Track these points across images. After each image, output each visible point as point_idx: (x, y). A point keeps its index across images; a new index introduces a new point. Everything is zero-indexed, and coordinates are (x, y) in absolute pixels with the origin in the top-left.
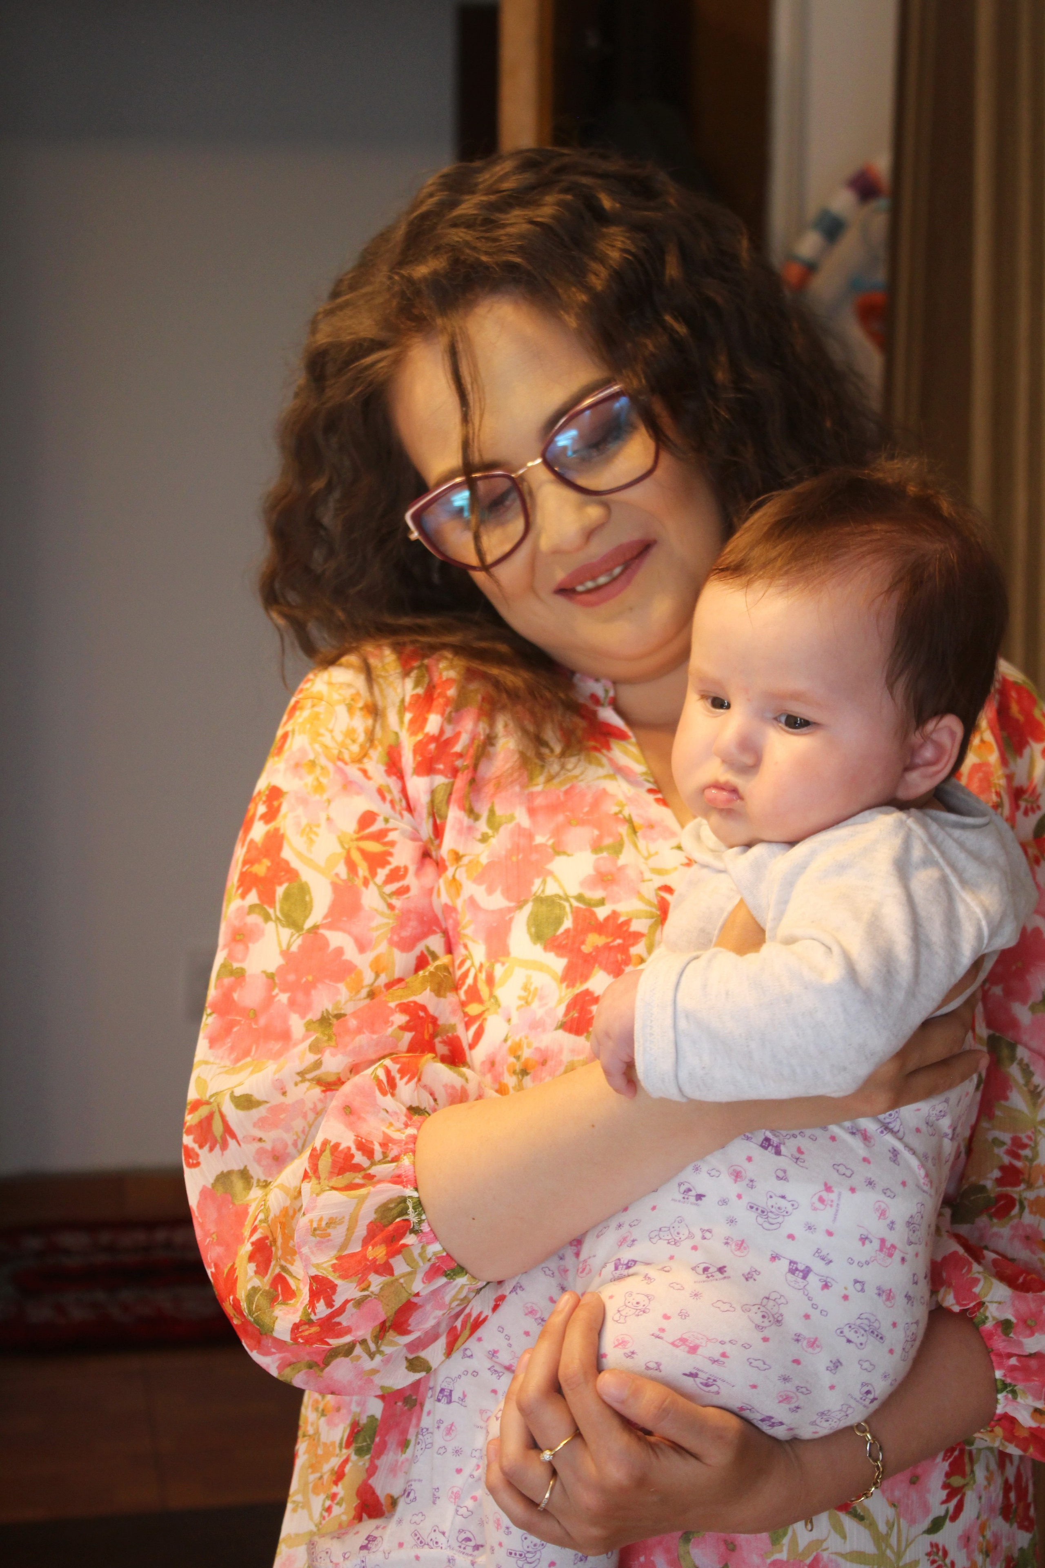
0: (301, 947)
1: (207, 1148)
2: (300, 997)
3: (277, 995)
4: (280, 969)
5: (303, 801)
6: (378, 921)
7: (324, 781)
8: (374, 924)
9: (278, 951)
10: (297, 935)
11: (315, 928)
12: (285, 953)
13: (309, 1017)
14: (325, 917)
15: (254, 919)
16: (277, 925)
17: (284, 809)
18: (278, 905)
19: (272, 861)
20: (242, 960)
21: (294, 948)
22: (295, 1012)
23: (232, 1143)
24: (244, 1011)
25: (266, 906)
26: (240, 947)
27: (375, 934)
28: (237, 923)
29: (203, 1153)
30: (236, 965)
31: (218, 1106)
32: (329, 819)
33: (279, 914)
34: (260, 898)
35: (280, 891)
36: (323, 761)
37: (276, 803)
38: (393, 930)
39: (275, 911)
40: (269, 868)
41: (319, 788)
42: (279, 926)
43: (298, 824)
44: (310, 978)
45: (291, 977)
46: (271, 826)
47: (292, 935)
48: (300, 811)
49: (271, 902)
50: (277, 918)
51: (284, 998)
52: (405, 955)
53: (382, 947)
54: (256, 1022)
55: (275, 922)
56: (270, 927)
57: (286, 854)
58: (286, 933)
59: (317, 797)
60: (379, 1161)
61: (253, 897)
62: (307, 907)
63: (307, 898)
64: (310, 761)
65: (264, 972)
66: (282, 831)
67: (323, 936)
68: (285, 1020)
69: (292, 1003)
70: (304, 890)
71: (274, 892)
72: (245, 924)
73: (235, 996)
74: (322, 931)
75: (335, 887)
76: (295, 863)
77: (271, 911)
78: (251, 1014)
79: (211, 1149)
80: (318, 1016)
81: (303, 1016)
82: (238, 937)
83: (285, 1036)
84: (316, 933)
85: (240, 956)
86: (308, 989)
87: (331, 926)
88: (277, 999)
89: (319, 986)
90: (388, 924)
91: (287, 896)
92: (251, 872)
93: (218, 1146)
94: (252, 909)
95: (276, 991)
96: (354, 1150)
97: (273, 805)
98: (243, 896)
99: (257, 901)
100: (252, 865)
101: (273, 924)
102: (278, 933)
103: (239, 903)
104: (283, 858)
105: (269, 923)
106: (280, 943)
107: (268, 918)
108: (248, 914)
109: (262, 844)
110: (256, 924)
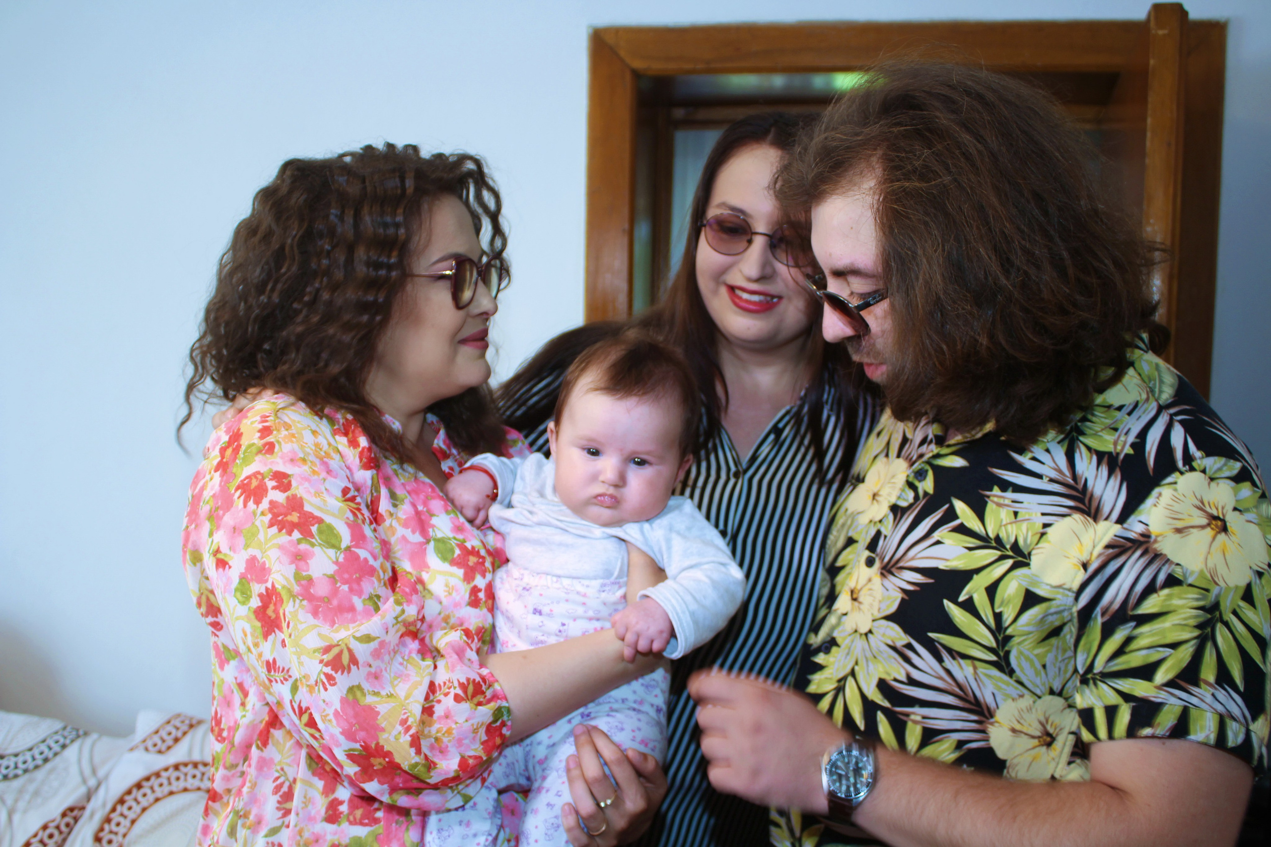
0: (344, 558)
1: (340, 672)
2: (355, 586)
3: (340, 586)
4: (336, 572)
5: (307, 479)
7: (316, 469)
9: (330, 562)
10: (339, 552)
11: (348, 548)
12: (336, 563)
13: (363, 597)
14: (352, 541)
15: (303, 546)
16: (322, 548)
17: (294, 483)
18: (317, 537)
19: (299, 513)
20: (308, 570)
21: (341, 559)
22: (355, 595)
23: (353, 668)
24: (321, 599)
25: (308, 538)
26: (302, 564)
28: (292, 549)
29: (338, 676)
30: (304, 574)
31: (346, 645)
32: (326, 489)
33: (319, 542)
34: (301, 533)
35: (314, 529)
36: (312, 458)
37: (285, 481)
39: (316, 540)
40: (299, 517)
41: (314, 472)
42: (324, 548)
43: (309, 492)
44: (358, 575)
45: (346, 576)
46: (289, 493)
47: (336, 553)
48: (306, 484)
49: (312, 536)
50: (320, 545)
51: (345, 588)
54: (331, 604)
56: (317, 550)
57: (307, 508)
58: (331, 552)
59: (316, 477)
61: (296, 535)
62: (338, 537)
63: (335, 532)
64: (301, 458)
65: (324, 575)
66: (299, 496)
67: (355, 553)
68: (350, 600)
69: (351, 590)
70: (330, 528)
71: (311, 530)
72: (299, 550)
73: (312, 591)
74: (353, 549)
75: (348, 525)
76: (317, 513)
77: (312, 541)
78: (326, 600)
79: (342, 673)
80: (367, 597)
81: (360, 597)
82: (298, 558)
83: (352, 609)
84: (350, 551)
85: (305, 568)
86: (359, 581)
87: (357, 546)
88: (341, 588)
89: (364, 579)
91: (320, 532)
92: (287, 520)
93: (346, 671)
94: (299, 541)
95: (339, 584)
97: (283, 482)
98: (289, 534)
99: (300, 536)
100: (286, 516)
101: (319, 548)
102: (325, 552)
103: (288, 538)
104: (307, 512)
105: (315, 547)
106: (329, 558)
107: (313, 545)
108: (298, 544)
109: (287, 503)
110: (306, 549)
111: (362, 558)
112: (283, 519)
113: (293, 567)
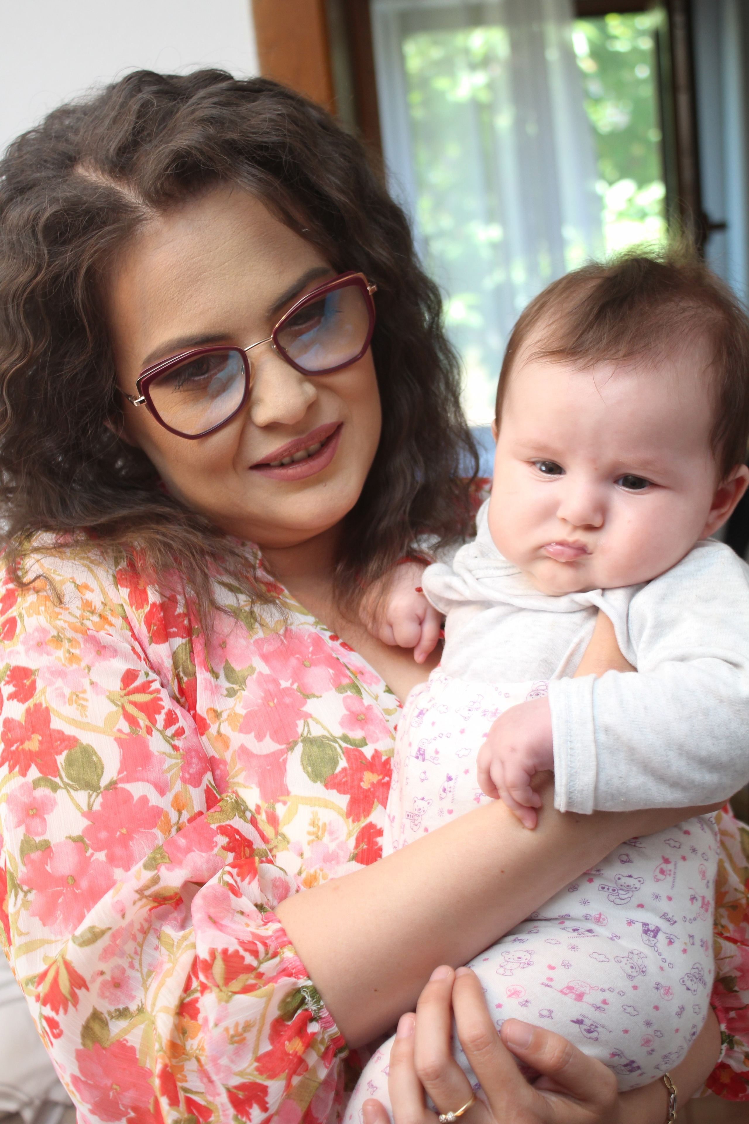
0: (102, 804)
1: (61, 1011)
2: (119, 851)
3: (92, 855)
4: (87, 830)
5: (59, 673)
6: (169, 762)
7: (76, 652)
8: (166, 766)
10: (95, 794)
11: (112, 784)
12: (89, 813)
14: (119, 773)
15: (42, 792)
16: (68, 791)
17: (39, 684)
18: (63, 773)
19: (43, 735)
20: (43, 832)
21: (96, 806)
22: (118, 866)
23: (81, 992)
24: (63, 880)
25: (49, 777)
26: (35, 823)
27: (169, 775)
29: (61, 1018)
30: (38, 839)
31: (63, 957)
32: (91, 684)
33: (66, 780)
34: (41, 771)
35: (61, 759)
37: (28, 682)
38: (183, 769)
39: (62, 779)
40: (42, 742)
41: (73, 658)
42: (71, 791)
43: (61, 695)
44: (124, 831)
45: (103, 835)
46: (31, 703)
47: (91, 797)
48: (58, 683)
49: (56, 772)
50: (66, 785)
51: (101, 855)
52: (197, 789)
53: (178, 786)
54: (77, 887)
55: (66, 788)
56: (61, 795)
57: (56, 724)
58: (81, 794)
59: (75, 666)
60: (263, 959)
61: (34, 773)
62: (97, 767)
63: (95, 758)
65: (69, 837)
66: (44, 705)
67: (123, 789)
68: (109, 876)
69: (111, 858)
70: (88, 751)
71: (55, 763)
72: (34, 798)
73: (48, 868)
74: (119, 785)
75: (120, 742)
76: (69, 730)
77: (57, 780)
78: (70, 881)
79: (66, 1010)
82: (31, 812)
84: (114, 788)
85: (39, 829)
86: (124, 841)
87: (128, 779)
88: (94, 858)
89: (135, 836)
90: (177, 764)
91: (70, 762)
92: (23, 750)
93: (70, 1003)
94: (36, 783)
95: (90, 852)
96: (242, 952)
97: (25, 684)
98: (24, 773)
99: (39, 775)
100: (22, 743)
101: (64, 791)
102: (72, 798)
103: (21, 780)
104: (54, 730)
105: (59, 791)
106: (78, 806)
107: (55, 788)
108: (34, 789)
109: (25, 722)
110: (45, 796)
111: (136, 796)
112: (17, 748)
113: (22, 830)
